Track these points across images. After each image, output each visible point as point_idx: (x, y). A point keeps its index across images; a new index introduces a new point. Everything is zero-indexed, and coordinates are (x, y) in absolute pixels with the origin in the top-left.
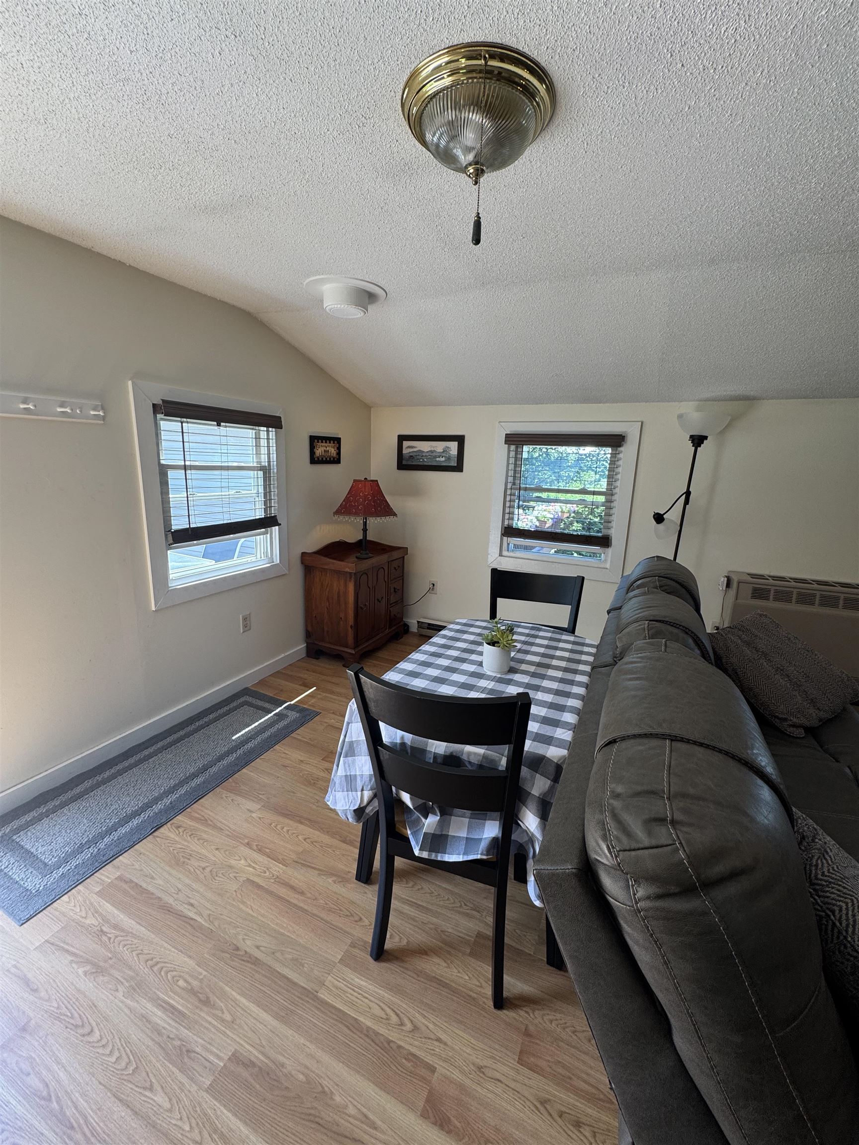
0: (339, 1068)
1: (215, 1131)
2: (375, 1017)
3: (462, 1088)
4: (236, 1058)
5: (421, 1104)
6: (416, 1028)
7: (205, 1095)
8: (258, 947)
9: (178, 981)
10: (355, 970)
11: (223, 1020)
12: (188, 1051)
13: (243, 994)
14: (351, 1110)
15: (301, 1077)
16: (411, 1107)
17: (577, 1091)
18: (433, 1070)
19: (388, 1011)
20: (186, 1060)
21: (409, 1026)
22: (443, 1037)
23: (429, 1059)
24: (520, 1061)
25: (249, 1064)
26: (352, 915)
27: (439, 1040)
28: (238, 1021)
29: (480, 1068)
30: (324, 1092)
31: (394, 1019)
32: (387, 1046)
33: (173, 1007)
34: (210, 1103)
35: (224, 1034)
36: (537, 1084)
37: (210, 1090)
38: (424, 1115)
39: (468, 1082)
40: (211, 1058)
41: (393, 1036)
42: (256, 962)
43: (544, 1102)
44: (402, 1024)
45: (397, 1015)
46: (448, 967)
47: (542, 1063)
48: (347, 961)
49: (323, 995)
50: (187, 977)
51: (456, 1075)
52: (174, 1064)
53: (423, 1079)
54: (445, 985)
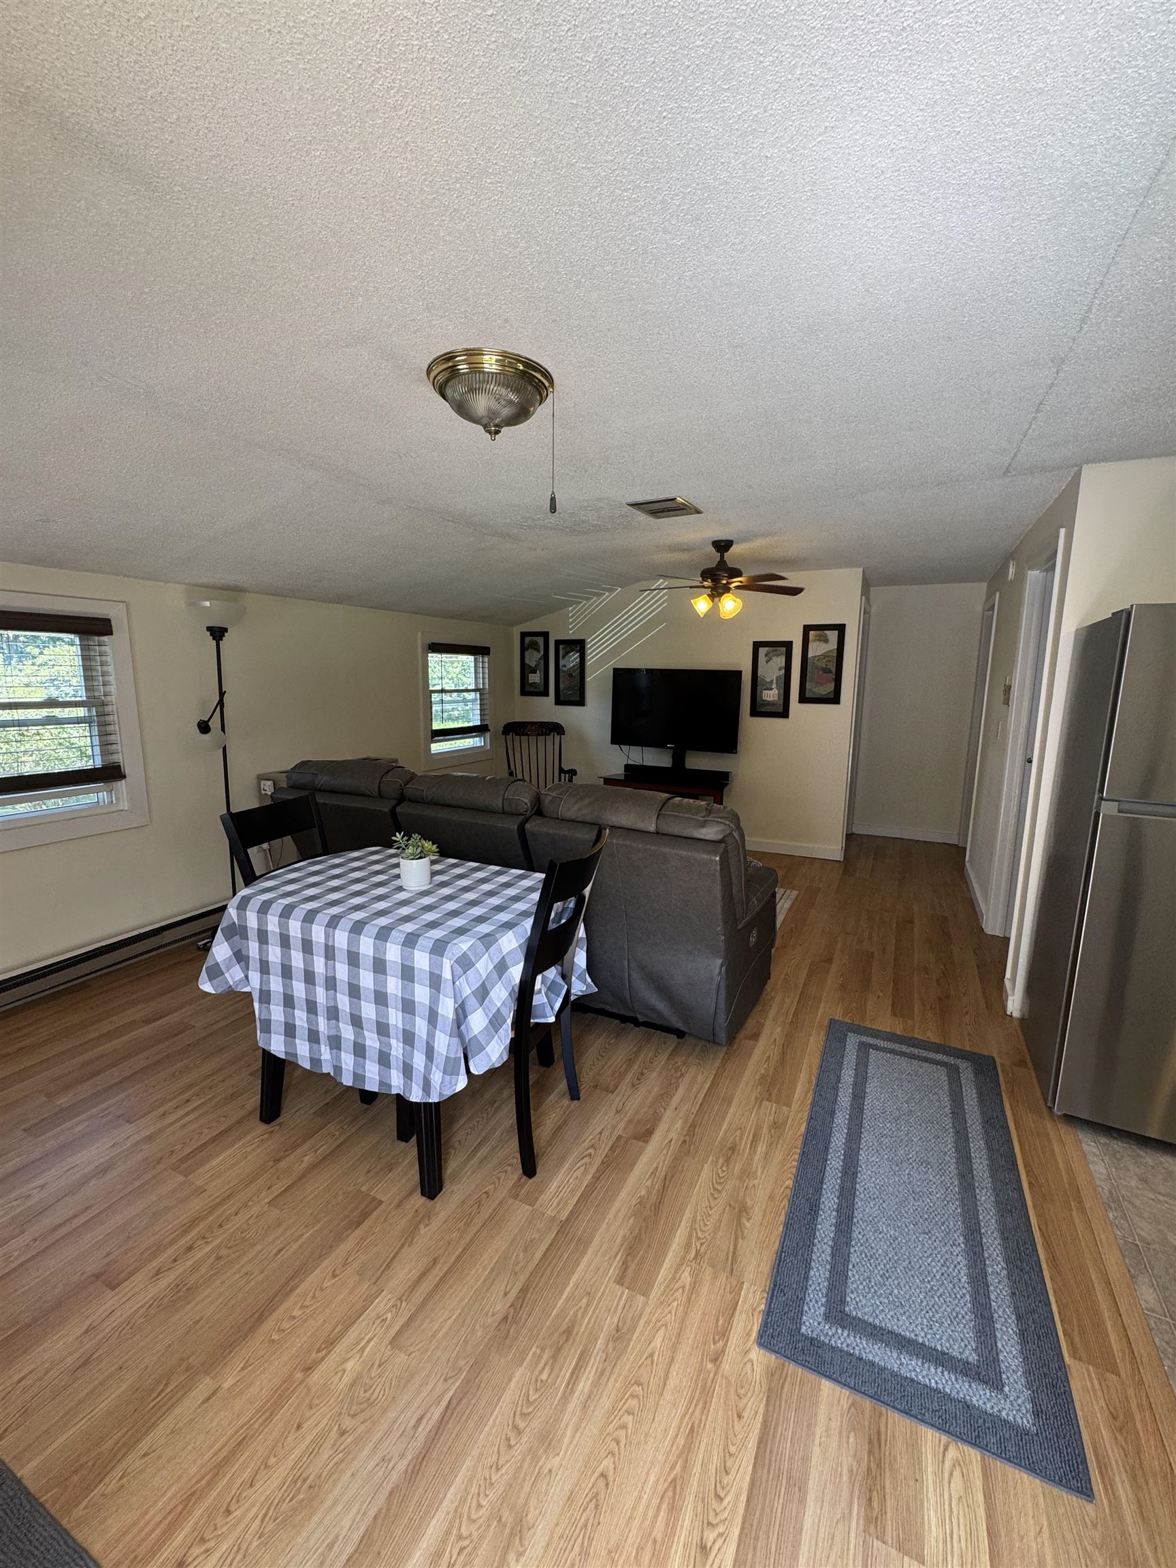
0: (624, 1193)
1: (674, 1278)
2: (586, 1171)
3: (630, 1122)
4: (620, 1281)
5: (640, 1143)
6: (593, 1146)
7: (651, 1297)
8: (506, 1294)
9: (542, 1381)
10: (541, 1192)
11: (588, 1305)
12: (618, 1331)
13: (561, 1293)
14: (649, 1183)
15: (631, 1221)
16: (643, 1149)
17: (626, 1071)
18: (619, 1137)
19: (579, 1164)
20: (625, 1330)
21: (591, 1151)
22: (599, 1130)
23: (614, 1138)
24: (613, 1092)
25: (625, 1265)
26: (479, 1202)
27: (601, 1133)
28: (588, 1289)
29: (618, 1112)
30: (640, 1203)
31: (586, 1160)
32: (606, 1164)
33: (573, 1373)
34: (656, 1292)
35: (600, 1299)
36: (624, 1086)
37: (646, 1294)
38: (647, 1142)
39: (626, 1119)
40: (622, 1303)
41: (598, 1160)
42: (524, 1291)
43: (633, 1086)
44: (590, 1155)
45: (583, 1158)
46: (545, 1124)
47: (613, 1083)
48: (531, 1200)
49: (564, 1215)
50: (536, 1372)
51: (622, 1125)
52: (630, 1340)
53: (628, 1140)
54: (560, 1128)
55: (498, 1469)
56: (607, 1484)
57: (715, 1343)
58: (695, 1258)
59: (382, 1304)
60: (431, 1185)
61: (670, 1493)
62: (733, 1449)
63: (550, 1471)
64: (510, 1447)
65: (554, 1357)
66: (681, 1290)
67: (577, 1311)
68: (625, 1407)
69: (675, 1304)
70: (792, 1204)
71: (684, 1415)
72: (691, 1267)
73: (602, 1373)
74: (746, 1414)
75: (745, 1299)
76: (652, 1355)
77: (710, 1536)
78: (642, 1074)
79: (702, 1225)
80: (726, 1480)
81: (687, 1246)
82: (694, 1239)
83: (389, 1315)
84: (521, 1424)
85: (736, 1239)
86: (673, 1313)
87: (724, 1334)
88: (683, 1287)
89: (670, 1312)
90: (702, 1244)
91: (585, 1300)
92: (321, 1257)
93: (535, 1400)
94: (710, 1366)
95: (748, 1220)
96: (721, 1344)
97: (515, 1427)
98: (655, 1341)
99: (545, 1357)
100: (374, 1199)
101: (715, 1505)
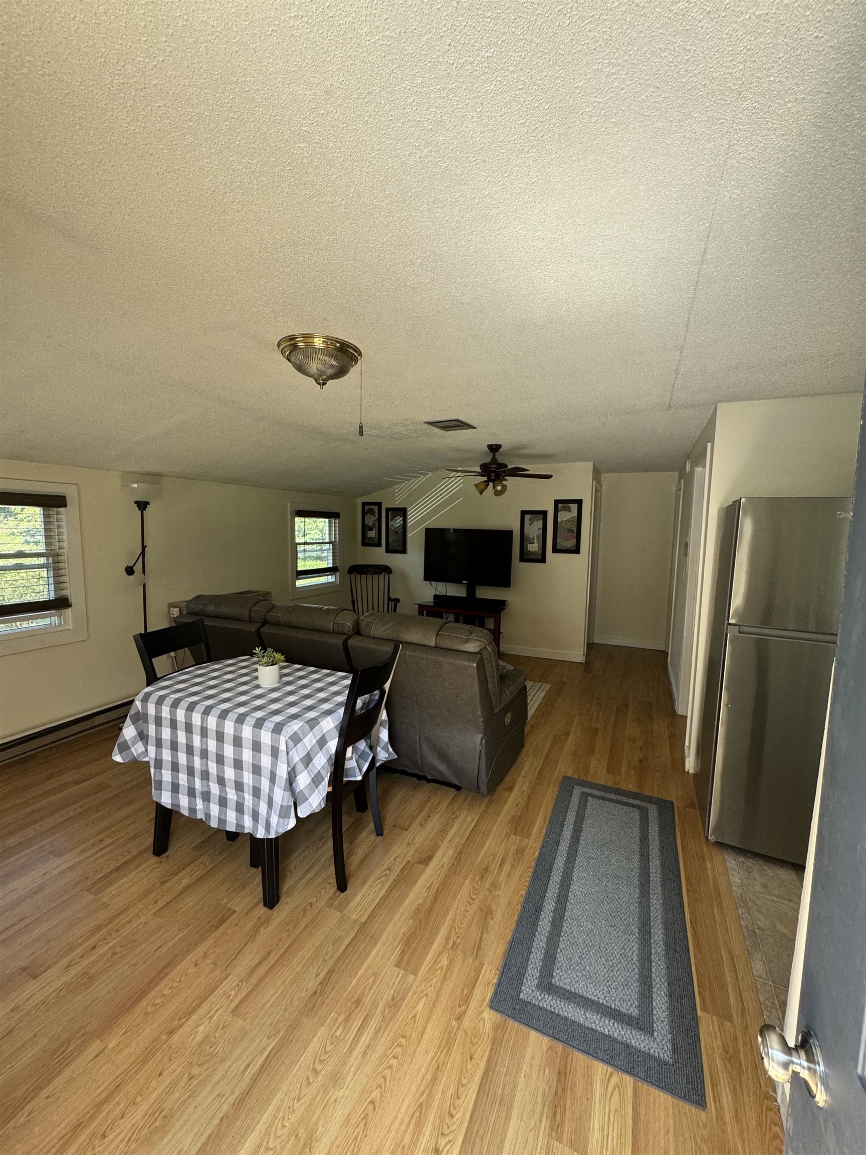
0: (407, 902)
1: (436, 961)
2: (382, 887)
3: (416, 851)
4: (398, 965)
5: (423, 866)
6: (389, 869)
7: (419, 975)
8: (317, 975)
9: (336, 1036)
10: (349, 903)
11: (374, 982)
12: (393, 1000)
13: (356, 974)
14: (426, 894)
15: (411, 921)
16: (424, 870)
17: (418, 814)
18: (408, 862)
19: (378, 882)
20: (398, 999)
21: (387, 872)
22: (394, 857)
23: (404, 862)
24: (407, 830)
25: (403, 953)
26: (305, 910)
27: (395, 859)
28: (375, 971)
29: (408, 844)
30: (418, 909)
31: (383, 879)
32: (396, 882)
33: (359, 1030)
34: (422, 972)
35: (383, 977)
36: (415, 825)
37: (415, 974)
38: (427, 865)
39: (415, 848)
40: (398, 980)
41: (391, 879)
42: (330, 972)
43: (421, 825)
44: (386, 875)
45: (381, 877)
46: (357, 854)
47: (408, 823)
48: (341, 908)
49: (363, 919)
50: (333, 1029)
51: (411, 853)
52: (401, 1005)
53: (413, 864)
54: (367, 856)
55: (299, 1100)
56: (375, 1108)
57: (459, 1006)
58: (452, 947)
59: (227, 985)
60: (271, 899)
61: (417, 1114)
62: (464, 1081)
63: (336, 1100)
64: (309, 1084)
65: (347, 1020)
66: (439, 970)
67: (366, 986)
68: (392, 1054)
69: (435, 979)
70: (524, 907)
71: (433, 1058)
72: (449, 953)
73: (379, 1030)
74: (475, 1056)
75: (484, 974)
76: (415, 1016)
77: (442, 1142)
78: (429, 817)
79: (459, 924)
80: (458, 1102)
81: (448, 939)
82: (453, 933)
83: (233, 993)
84: (318, 1067)
85: (482, 933)
86: (433, 986)
87: (466, 1000)
88: (442, 968)
89: (431, 986)
90: (458, 937)
91: (372, 979)
92: (188, 952)
93: (331, 1050)
94: (454, 1023)
95: (492, 919)
96: (464, 1007)
97: (314, 1070)
98: (418, 1007)
99: (341, 1018)
100: (230, 909)
101: (448, 1120)
